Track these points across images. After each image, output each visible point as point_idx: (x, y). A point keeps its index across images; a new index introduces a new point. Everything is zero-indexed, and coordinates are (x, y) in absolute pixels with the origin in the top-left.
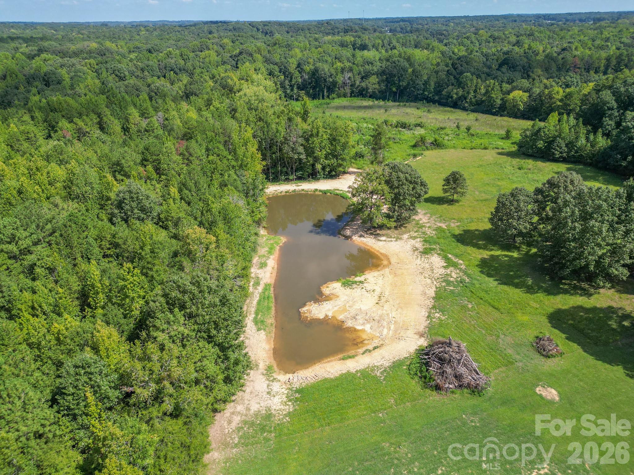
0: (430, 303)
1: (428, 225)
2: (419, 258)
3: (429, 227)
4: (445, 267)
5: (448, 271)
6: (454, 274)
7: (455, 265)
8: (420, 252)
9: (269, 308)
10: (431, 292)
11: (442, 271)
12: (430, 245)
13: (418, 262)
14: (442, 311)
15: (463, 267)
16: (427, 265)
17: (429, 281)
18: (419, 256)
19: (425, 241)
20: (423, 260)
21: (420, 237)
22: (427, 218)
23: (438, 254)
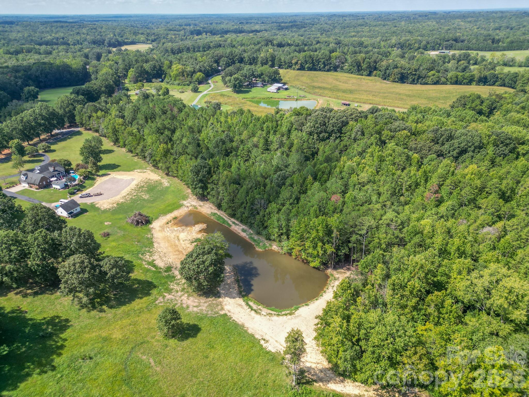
0: (154, 240)
1: (180, 294)
3: (177, 292)
4: (154, 260)
5: (151, 258)
6: (147, 257)
7: (149, 263)
8: (172, 267)
9: (218, 220)
10: (156, 245)
11: (155, 258)
12: (169, 275)
13: (170, 260)
14: (148, 239)
15: (144, 263)
16: (164, 259)
17: (159, 250)
18: (171, 264)
19: (174, 277)
20: (168, 262)
22: (184, 302)
23: (161, 268)
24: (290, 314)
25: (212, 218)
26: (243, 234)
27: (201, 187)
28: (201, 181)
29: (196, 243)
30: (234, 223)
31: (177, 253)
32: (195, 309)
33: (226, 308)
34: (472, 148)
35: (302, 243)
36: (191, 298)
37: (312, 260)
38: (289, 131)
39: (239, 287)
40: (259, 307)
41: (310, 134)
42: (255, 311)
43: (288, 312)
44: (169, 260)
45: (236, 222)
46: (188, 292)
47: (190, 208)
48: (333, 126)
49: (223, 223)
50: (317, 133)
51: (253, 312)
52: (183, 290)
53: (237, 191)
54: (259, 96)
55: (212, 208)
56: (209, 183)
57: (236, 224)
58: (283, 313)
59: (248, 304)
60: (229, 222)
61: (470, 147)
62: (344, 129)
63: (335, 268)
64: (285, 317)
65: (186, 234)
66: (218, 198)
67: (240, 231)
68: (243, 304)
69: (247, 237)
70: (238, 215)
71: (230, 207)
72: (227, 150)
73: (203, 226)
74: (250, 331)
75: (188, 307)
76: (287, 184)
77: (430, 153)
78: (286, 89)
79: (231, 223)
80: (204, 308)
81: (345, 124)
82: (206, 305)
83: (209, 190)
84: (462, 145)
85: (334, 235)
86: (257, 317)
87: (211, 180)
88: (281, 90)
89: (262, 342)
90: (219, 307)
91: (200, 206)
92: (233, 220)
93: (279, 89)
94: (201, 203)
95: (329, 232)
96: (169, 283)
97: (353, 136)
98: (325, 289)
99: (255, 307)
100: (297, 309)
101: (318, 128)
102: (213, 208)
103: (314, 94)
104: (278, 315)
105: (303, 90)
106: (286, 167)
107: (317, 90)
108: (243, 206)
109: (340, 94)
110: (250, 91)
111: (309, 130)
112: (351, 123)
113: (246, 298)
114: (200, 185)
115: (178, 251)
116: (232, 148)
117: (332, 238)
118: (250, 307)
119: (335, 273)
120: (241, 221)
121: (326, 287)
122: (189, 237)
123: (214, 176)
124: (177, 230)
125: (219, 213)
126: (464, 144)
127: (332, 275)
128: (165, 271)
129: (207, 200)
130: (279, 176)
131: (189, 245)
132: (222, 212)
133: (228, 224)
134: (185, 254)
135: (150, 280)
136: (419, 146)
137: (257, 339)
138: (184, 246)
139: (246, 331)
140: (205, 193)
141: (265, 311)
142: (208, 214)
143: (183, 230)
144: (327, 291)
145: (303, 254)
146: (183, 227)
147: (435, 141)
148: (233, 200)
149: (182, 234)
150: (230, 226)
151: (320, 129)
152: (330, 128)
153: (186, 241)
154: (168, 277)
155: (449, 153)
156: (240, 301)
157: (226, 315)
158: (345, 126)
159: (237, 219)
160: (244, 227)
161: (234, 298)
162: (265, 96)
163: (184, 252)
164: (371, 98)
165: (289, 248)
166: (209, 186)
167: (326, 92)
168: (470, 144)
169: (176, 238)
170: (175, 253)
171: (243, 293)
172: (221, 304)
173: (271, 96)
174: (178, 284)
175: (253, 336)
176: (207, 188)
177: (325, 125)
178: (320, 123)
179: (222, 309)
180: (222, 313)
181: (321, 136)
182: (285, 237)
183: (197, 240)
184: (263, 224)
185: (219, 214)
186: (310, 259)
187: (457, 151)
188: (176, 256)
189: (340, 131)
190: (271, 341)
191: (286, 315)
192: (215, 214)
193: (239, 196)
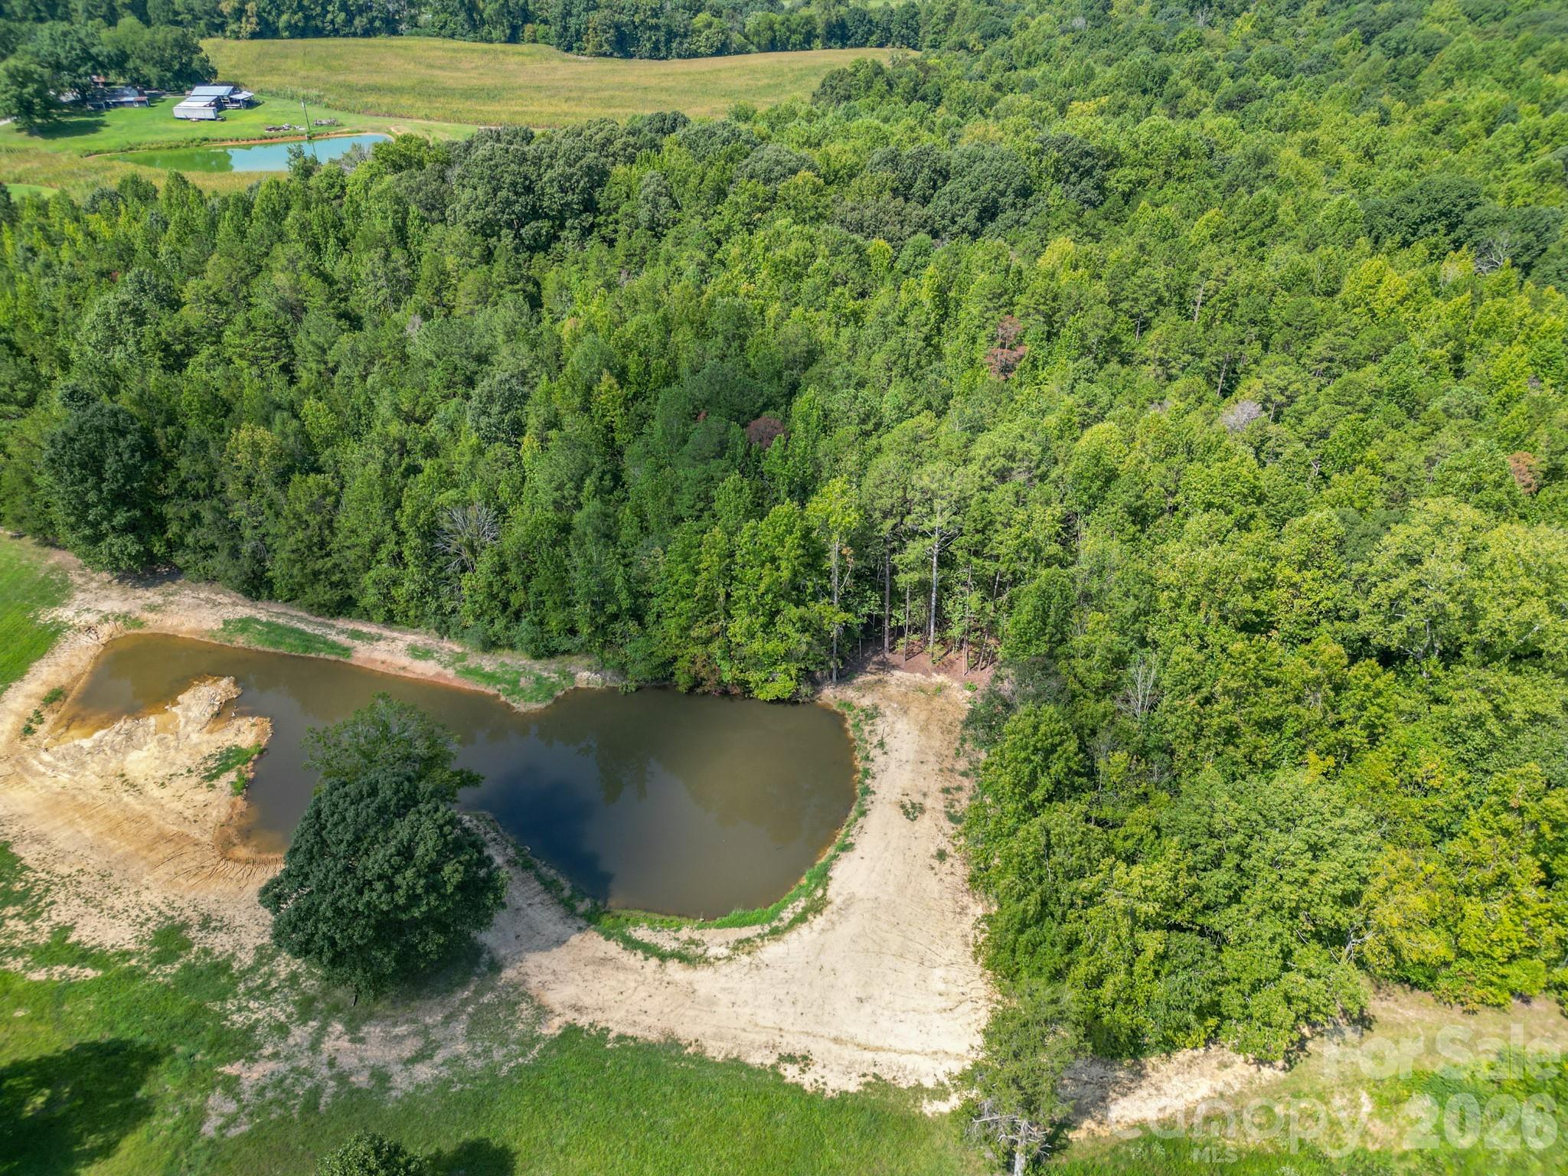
1: (300, 1034)
2: (163, 908)
3: (282, 1030)
4: (64, 930)
5: (44, 927)
6: (16, 928)
8: (185, 926)
9: (275, 643)
10: (28, 853)
11: (60, 915)
12: (189, 967)
13: (153, 897)
15: (15, 965)
16: (119, 905)
17: (62, 869)
18: (170, 913)
19: (221, 968)
20: (146, 908)
21: (252, 969)
22: (347, 1062)
23: (126, 955)
24: (817, 907)
25: (241, 641)
26: (426, 669)
27: (131, 527)
28: (120, 499)
29: (232, 776)
30: (356, 635)
31: (166, 850)
32: (424, 1072)
33: (554, 998)
34: (1010, 198)
35: (716, 627)
36: (373, 1031)
37: (763, 675)
38: (401, 233)
39: (549, 886)
40: (685, 933)
41: (487, 229)
42: (682, 958)
43: (801, 904)
44: (146, 897)
45: (365, 628)
46: (336, 1009)
47: (106, 630)
48: (563, 190)
49: (307, 649)
50: (509, 224)
51: (673, 967)
52: (306, 1008)
53: (330, 500)
54: (149, 138)
55: (216, 605)
56: (164, 499)
57: (371, 638)
58: (787, 915)
59: (632, 944)
60: (333, 636)
61: (1003, 194)
62: (601, 197)
63: (843, 677)
64: (804, 929)
65: (152, 747)
66: (235, 553)
67: (405, 661)
68: (613, 948)
69: (450, 672)
70: (371, 598)
71: (316, 574)
72: (166, 348)
73: (223, 689)
74: (716, 1051)
75: (382, 1077)
76: (532, 422)
77: (907, 230)
78: (250, 104)
79: (342, 639)
80: (461, 1048)
81: (599, 177)
82: (460, 1027)
83: (173, 529)
84: (983, 190)
85: (832, 562)
86: (702, 978)
87: (173, 484)
88: (230, 111)
89: (791, 1073)
90: (526, 1010)
91: (152, 608)
92: (341, 623)
93: (219, 104)
94: (153, 596)
95: (813, 556)
96: (216, 1007)
97: (643, 215)
98: (860, 765)
99: (666, 941)
100: (823, 878)
101: (508, 203)
102: (220, 598)
103: (366, 110)
104: (776, 933)
105: (317, 101)
106: (482, 359)
107: (371, 99)
108: (383, 554)
109: (458, 105)
110: (102, 124)
111: (474, 214)
112: (619, 170)
113: (607, 921)
114: (121, 518)
115: (163, 837)
116: (188, 332)
117: (827, 574)
118: (650, 950)
119: (850, 694)
120: (390, 620)
121: (859, 755)
122: (183, 759)
123: (183, 463)
124: (98, 748)
125: (262, 612)
126: (989, 186)
127: (849, 705)
128: (161, 959)
129: (176, 573)
130: (491, 399)
131: (201, 796)
132: (276, 608)
133: (333, 646)
134: (206, 838)
135: (99, 1035)
136: (868, 213)
137: (761, 1071)
138: (179, 806)
139: (701, 1060)
140: (158, 548)
141: (716, 940)
142: (212, 634)
143: (129, 736)
144: (874, 768)
145: (725, 666)
146: (124, 724)
147: (903, 191)
148: (322, 544)
149: (134, 756)
150: (347, 651)
151: (517, 208)
152: (552, 198)
153: (178, 782)
154: (191, 979)
155: (954, 222)
156: (594, 944)
157: (572, 1031)
158: (601, 184)
159: (367, 615)
160: (410, 638)
161: (560, 942)
162: (180, 137)
163: (195, 832)
164: (565, 107)
165: (656, 661)
166: (169, 510)
167: (406, 101)
168: (1002, 186)
169: (117, 784)
170: (154, 857)
171: (584, 906)
172: (519, 993)
173: (200, 134)
174: (264, 993)
175: (736, 1065)
176: (160, 524)
177: (529, 190)
178: (514, 184)
179: (543, 1012)
180: (552, 1028)
181: (527, 231)
182: (633, 626)
183: (229, 758)
184: (506, 605)
185: (263, 617)
186: (753, 676)
187: (973, 212)
188: (170, 868)
189: (590, 205)
190: (818, 1049)
191: (801, 918)
192: (245, 624)
193: (346, 520)
